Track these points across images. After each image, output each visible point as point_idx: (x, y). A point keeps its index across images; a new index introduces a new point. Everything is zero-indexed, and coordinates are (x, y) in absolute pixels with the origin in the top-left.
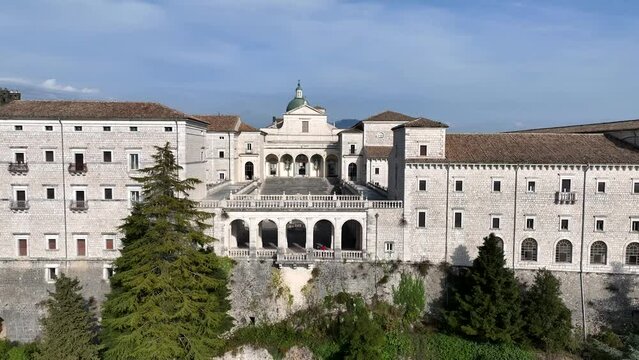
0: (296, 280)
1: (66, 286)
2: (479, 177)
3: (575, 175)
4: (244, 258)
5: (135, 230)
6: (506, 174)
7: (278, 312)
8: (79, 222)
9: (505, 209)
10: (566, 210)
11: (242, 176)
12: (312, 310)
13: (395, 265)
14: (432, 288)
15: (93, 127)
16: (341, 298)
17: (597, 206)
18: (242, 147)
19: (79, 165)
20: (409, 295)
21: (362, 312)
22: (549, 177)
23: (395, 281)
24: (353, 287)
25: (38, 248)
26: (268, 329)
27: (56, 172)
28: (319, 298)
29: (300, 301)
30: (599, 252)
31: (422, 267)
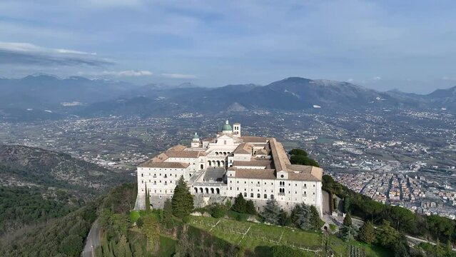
0: (206, 200)
1: (168, 200)
2: (242, 181)
3: (260, 181)
4: (197, 195)
5: (177, 190)
6: (247, 180)
7: (203, 206)
8: (166, 187)
9: (247, 187)
10: (259, 188)
11: (200, 169)
12: (210, 205)
13: (226, 197)
14: (233, 202)
15: (168, 169)
16: (215, 203)
17: (264, 187)
18: (200, 161)
19: (166, 176)
20: (228, 203)
21: (218, 206)
22: (255, 181)
23: (226, 200)
24: (218, 201)
25: (158, 192)
26: (201, 209)
27: (162, 178)
28: (211, 203)
29: (207, 204)
30: (265, 196)
31: (231, 198)
